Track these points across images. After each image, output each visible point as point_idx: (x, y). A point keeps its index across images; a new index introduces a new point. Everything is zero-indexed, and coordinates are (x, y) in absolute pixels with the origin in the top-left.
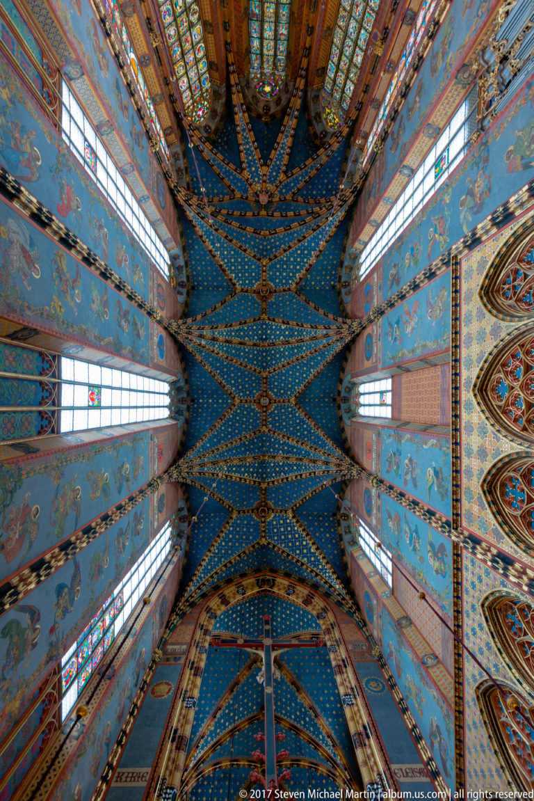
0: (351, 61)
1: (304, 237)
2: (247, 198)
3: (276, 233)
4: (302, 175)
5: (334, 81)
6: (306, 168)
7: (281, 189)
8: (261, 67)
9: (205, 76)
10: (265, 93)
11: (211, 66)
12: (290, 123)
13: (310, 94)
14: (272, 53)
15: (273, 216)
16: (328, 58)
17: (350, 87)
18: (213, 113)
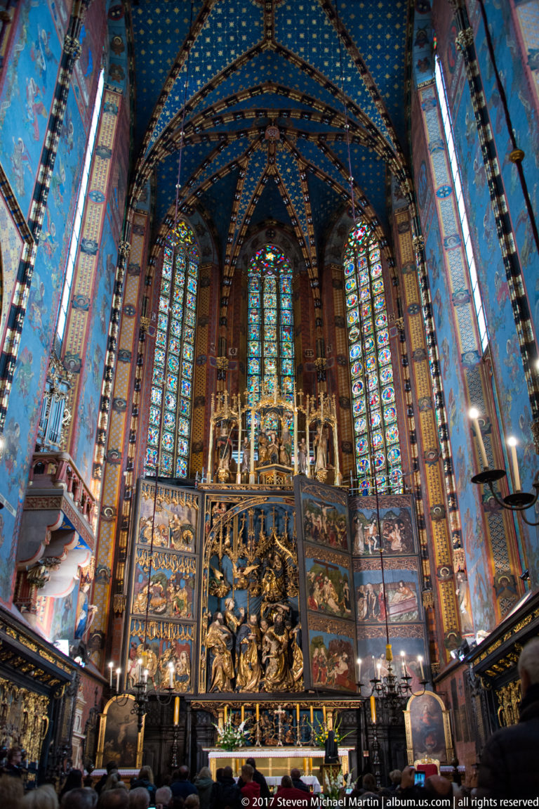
0: (172, 300)
1: (202, 94)
2: (299, 134)
3: (251, 91)
4: (215, 167)
5: (186, 275)
6: (210, 177)
7: (245, 145)
8: (278, 281)
9: (350, 274)
10: (274, 252)
11: (341, 284)
12: (238, 227)
13: (214, 257)
14: (266, 296)
15: (257, 112)
16: (198, 298)
17: (166, 273)
18: (344, 233)
